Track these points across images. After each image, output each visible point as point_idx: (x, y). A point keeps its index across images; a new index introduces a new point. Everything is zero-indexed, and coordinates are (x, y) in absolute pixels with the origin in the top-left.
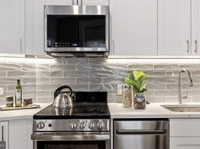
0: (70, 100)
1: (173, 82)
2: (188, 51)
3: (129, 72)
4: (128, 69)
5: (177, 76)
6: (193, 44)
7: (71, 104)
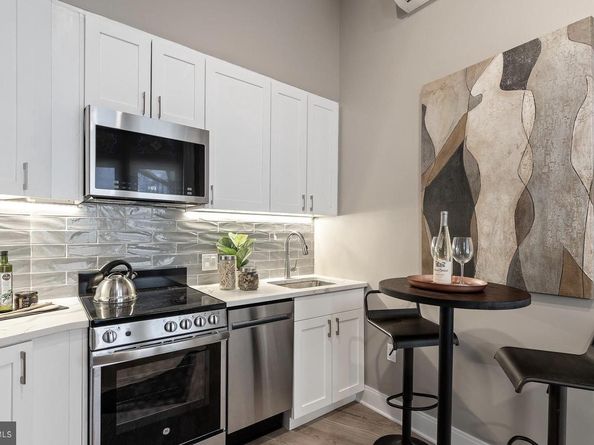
0: (130, 285)
1: (276, 248)
2: (303, 209)
3: (220, 234)
4: (219, 229)
5: (284, 240)
6: (309, 200)
7: (133, 295)
